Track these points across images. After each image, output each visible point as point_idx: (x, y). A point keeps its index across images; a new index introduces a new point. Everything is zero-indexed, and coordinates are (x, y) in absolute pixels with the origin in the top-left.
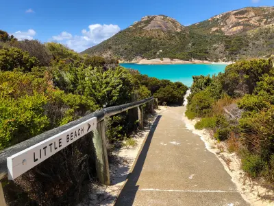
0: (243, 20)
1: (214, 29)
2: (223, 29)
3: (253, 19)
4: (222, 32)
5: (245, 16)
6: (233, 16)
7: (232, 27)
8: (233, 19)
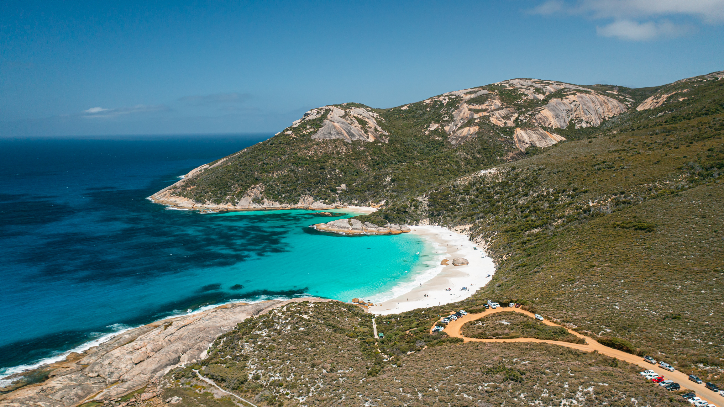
0: (481, 114)
1: (433, 127)
2: (447, 128)
3: (497, 114)
4: (445, 135)
5: (484, 107)
6: (465, 105)
7: (461, 128)
8: (465, 111)
